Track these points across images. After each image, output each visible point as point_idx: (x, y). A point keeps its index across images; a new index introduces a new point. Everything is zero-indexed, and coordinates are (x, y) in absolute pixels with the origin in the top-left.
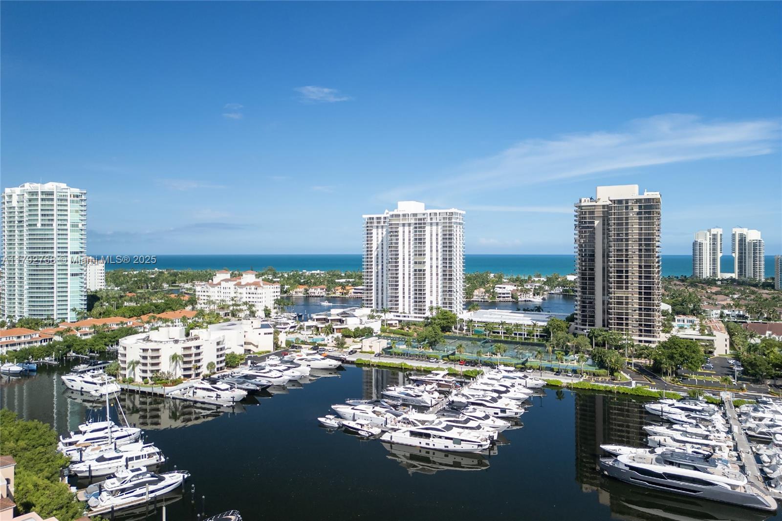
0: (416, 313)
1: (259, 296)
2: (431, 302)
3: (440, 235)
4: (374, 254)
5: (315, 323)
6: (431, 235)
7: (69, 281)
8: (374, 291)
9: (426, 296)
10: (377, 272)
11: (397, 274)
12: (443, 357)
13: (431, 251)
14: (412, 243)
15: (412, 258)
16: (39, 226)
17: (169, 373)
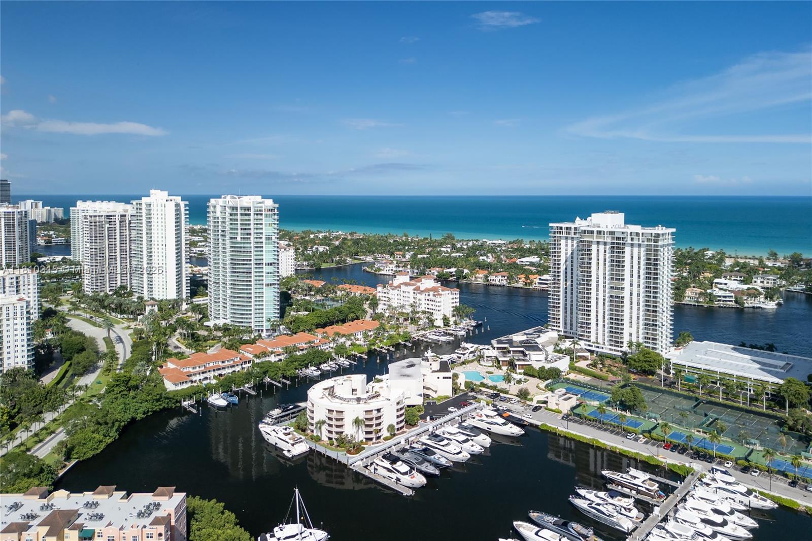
0: (611, 345)
1: (438, 304)
2: (631, 335)
3: (643, 258)
4: (563, 268)
5: (495, 353)
6: (632, 257)
9: (624, 327)
10: (566, 288)
11: (589, 298)
12: (644, 432)
13: (632, 276)
14: (608, 264)
15: (607, 282)
16: (239, 239)
17: (352, 436)
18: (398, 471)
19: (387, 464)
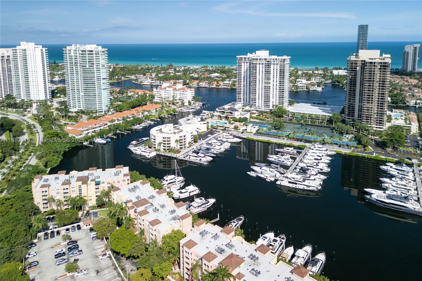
0: (264, 107)
1: (186, 95)
2: (273, 102)
3: (278, 69)
4: (243, 76)
5: (219, 114)
6: (274, 70)
7: (102, 92)
8: (242, 94)
9: (270, 99)
10: (244, 85)
11: (256, 88)
12: (286, 136)
13: (274, 77)
14: (264, 73)
15: (263, 80)
16: (87, 67)
17: (174, 147)
18: (200, 157)
19: (195, 155)
